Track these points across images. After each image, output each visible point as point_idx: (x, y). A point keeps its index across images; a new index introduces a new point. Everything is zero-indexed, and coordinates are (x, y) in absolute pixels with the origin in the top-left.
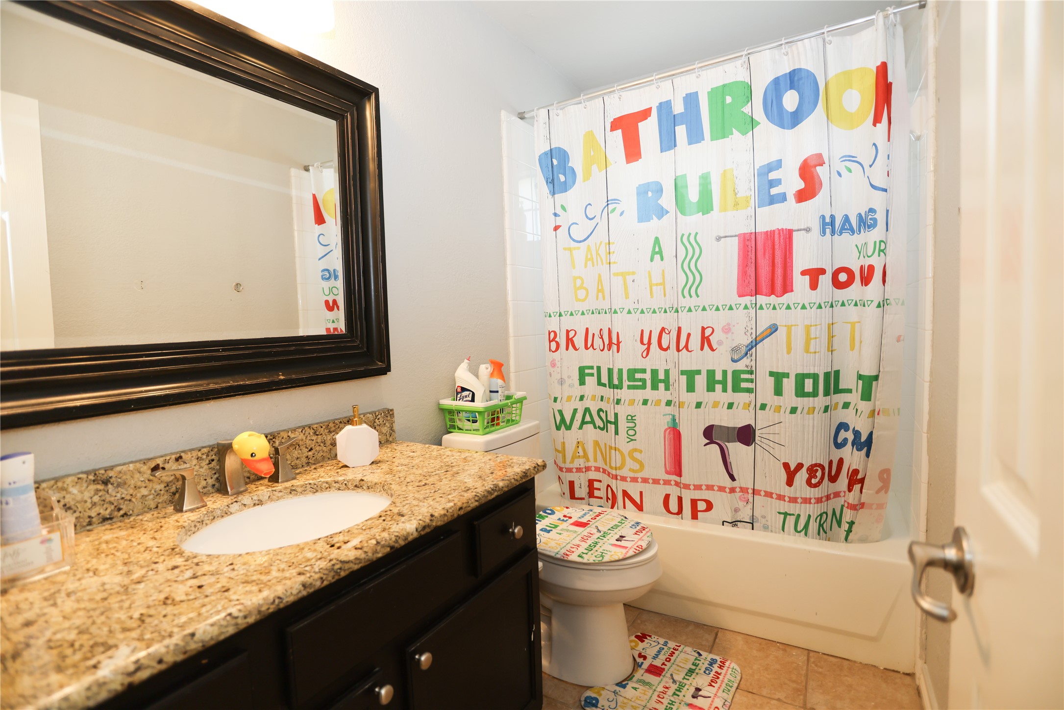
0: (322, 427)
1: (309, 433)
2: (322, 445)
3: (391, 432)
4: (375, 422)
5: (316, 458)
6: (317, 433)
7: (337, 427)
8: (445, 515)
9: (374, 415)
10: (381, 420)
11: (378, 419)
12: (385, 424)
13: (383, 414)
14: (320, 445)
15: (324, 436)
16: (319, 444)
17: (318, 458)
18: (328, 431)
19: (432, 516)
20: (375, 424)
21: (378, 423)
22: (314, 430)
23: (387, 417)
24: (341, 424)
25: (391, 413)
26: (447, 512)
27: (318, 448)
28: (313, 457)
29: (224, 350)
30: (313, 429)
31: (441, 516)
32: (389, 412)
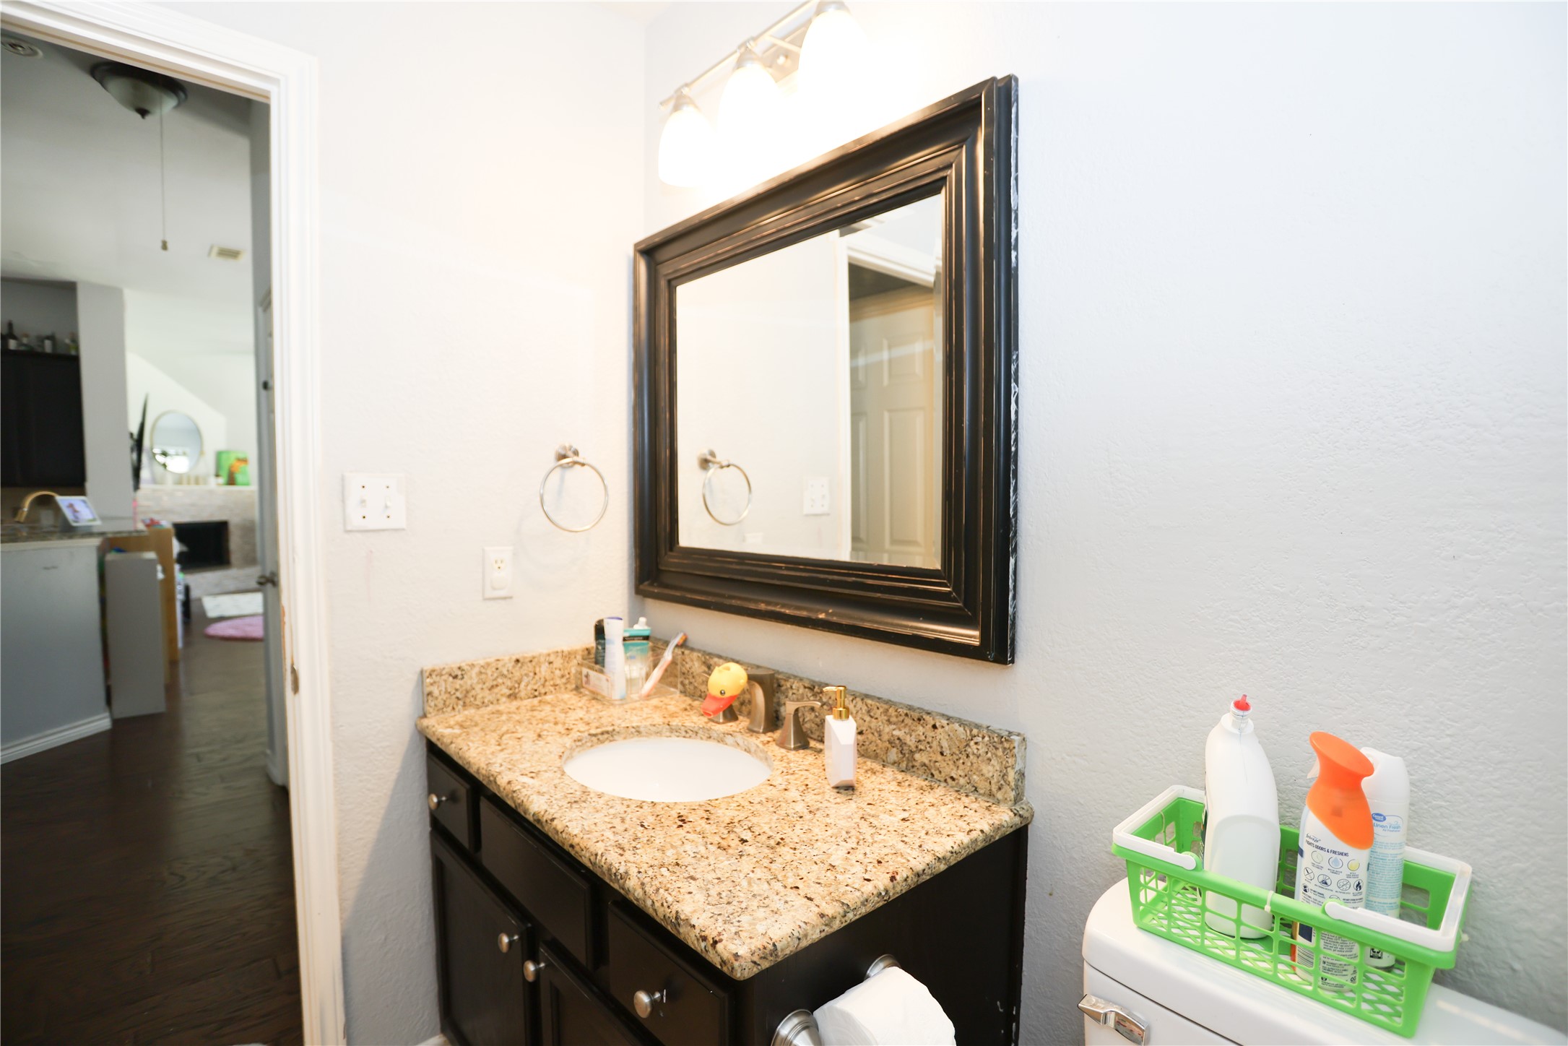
0: (878, 708)
1: (861, 709)
2: (876, 734)
3: (1002, 782)
4: (968, 745)
5: (867, 749)
6: (872, 714)
7: (901, 719)
8: (557, 832)
9: (968, 732)
10: (982, 750)
11: (976, 743)
12: (990, 760)
13: (987, 739)
14: (873, 734)
15: (880, 723)
16: (872, 731)
17: (869, 750)
18: (886, 718)
19: (553, 820)
20: (969, 750)
21: (975, 751)
22: (868, 707)
23: (997, 749)
24: (906, 718)
25: (1006, 745)
26: (561, 833)
27: (870, 736)
28: (863, 745)
29: (787, 569)
30: (866, 705)
31: (555, 829)
32: (1002, 742)
